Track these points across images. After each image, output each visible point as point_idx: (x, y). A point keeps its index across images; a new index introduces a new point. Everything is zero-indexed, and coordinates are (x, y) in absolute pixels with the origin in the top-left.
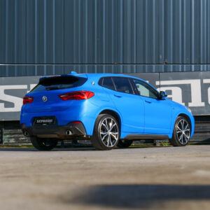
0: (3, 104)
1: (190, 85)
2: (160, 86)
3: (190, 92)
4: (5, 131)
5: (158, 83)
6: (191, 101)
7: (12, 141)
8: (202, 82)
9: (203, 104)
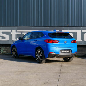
0: (1, 37)
1: (76, 32)
4: (2, 48)
7: (5, 52)
8: (81, 31)
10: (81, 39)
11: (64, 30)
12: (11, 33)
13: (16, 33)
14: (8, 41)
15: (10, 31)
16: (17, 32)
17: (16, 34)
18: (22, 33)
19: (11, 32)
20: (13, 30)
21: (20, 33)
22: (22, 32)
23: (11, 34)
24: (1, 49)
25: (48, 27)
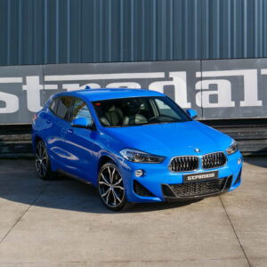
1: (242, 77)
2: (201, 79)
3: (243, 87)
5: (198, 74)
6: (243, 100)
8: (259, 73)
9: (260, 103)
10: (259, 99)
11: (201, 71)
12: (24, 87)
13: (41, 87)
14: (17, 112)
15: (19, 80)
16: (43, 82)
17: (41, 91)
18: (60, 87)
19: (24, 83)
20: (28, 78)
21: (55, 87)
22: (60, 83)
23: (25, 91)
25: (150, 63)
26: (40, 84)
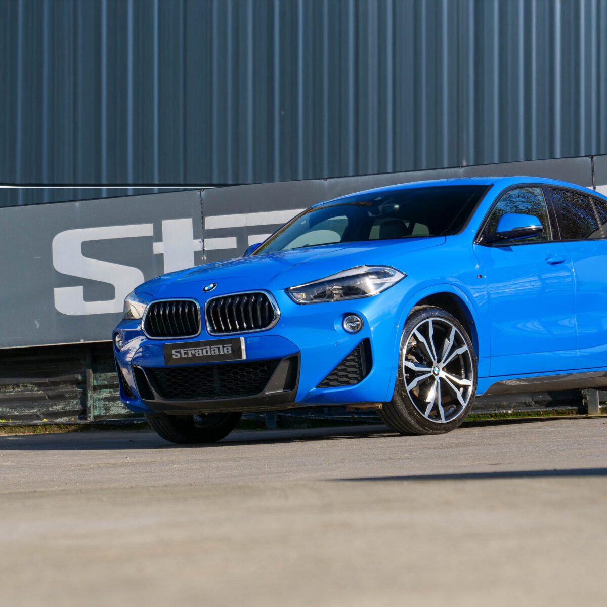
7: (118, 409)
11: (594, 184)
12: (158, 248)
13: (197, 245)
17: (197, 254)
21: (230, 243)
23: (160, 258)
24: (83, 384)
26: (195, 237)
